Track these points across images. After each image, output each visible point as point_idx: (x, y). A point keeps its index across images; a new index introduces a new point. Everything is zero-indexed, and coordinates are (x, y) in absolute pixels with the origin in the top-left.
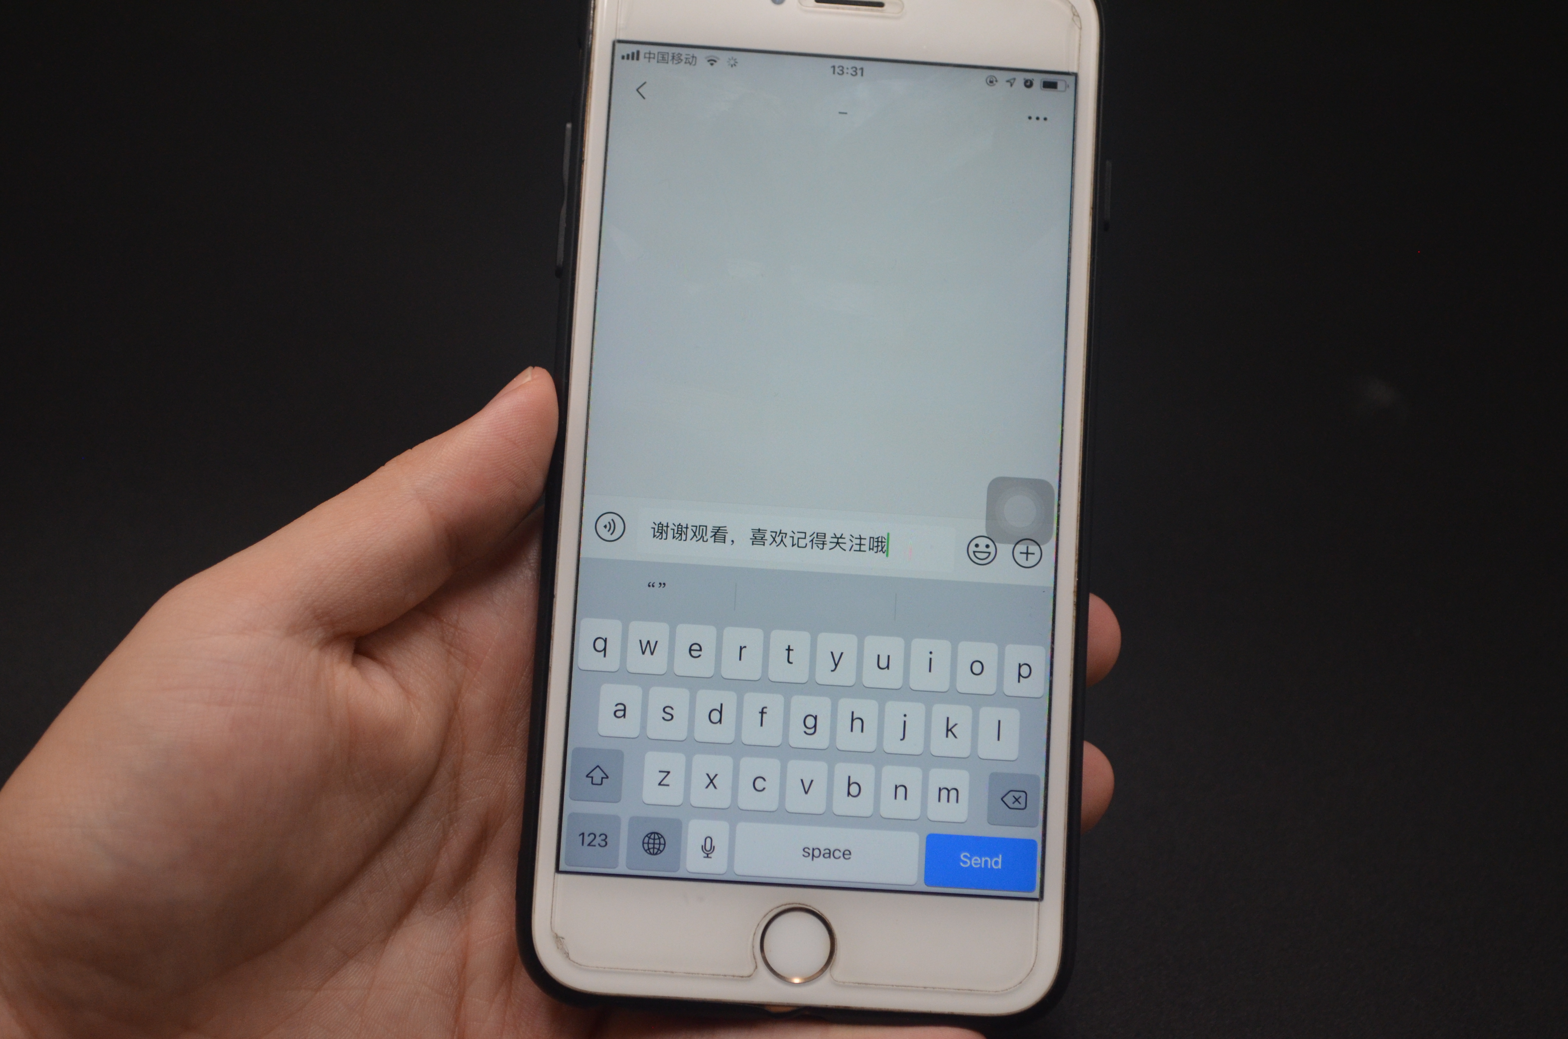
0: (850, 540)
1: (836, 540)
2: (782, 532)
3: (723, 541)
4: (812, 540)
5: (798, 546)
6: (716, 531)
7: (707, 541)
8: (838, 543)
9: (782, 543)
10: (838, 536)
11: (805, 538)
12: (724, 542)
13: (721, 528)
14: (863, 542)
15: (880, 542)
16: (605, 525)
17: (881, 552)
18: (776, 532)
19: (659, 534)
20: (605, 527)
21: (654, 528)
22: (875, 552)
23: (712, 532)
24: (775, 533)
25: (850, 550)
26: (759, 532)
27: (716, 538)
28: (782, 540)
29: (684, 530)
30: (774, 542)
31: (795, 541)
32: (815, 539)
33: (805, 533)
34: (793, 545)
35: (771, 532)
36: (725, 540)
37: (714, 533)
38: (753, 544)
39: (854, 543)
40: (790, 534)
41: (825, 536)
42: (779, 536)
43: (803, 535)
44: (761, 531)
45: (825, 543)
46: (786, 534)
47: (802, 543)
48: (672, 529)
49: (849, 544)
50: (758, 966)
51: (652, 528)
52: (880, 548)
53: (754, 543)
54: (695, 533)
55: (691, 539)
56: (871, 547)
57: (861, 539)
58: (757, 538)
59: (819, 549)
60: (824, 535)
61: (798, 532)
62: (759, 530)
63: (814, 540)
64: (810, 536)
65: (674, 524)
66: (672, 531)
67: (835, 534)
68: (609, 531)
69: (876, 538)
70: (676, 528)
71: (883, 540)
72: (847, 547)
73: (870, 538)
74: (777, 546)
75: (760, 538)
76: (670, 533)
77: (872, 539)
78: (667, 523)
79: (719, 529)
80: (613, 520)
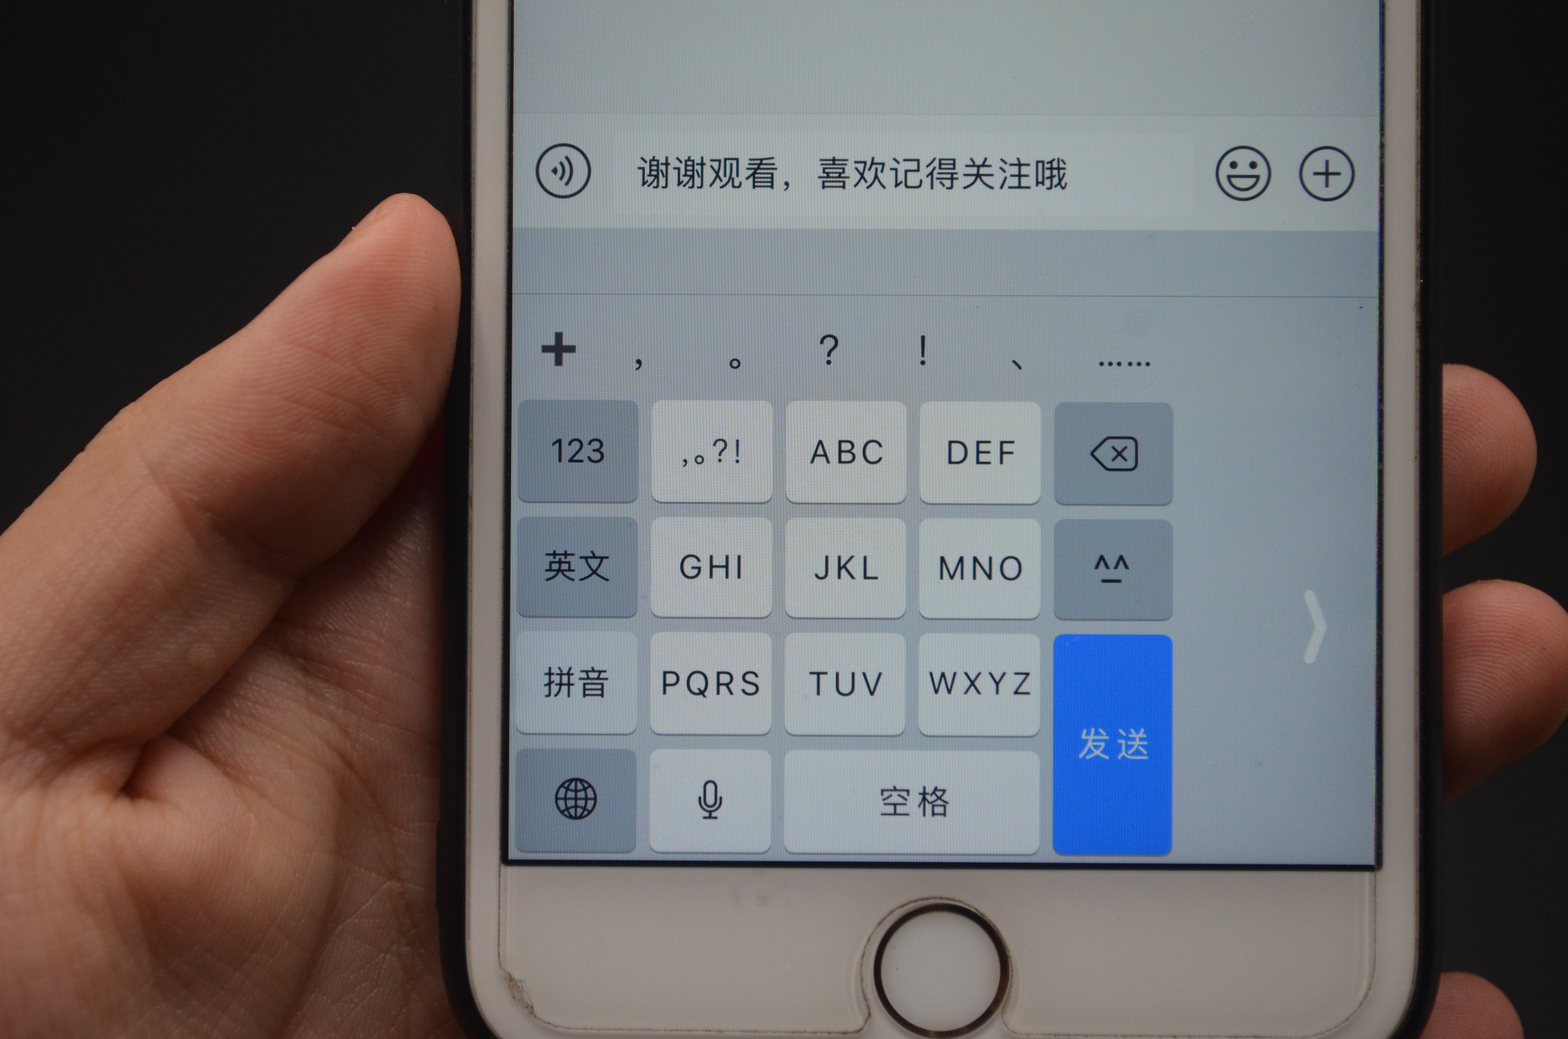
0: (1001, 168)
1: (974, 171)
2: (875, 161)
3: (769, 184)
4: (931, 174)
5: (907, 186)
6: (756, 166)
7: (739, 186)
8: (978, 176)
9: (877, 181)
10: (979, 162)
11: (918, 170)
12: (772, 187)
13: (764, 162)
14: (1024, 171)
15: (1055, 169)
16: (553, 167)
17: (1059, 186)
18: (865, 163)
19: (652, 178)
20: (555, 171)
21: (643, 169)
22: (1048, 189)
23: (748, 169)
24: (863, 165)
25: (1002, 187)
26: (834, 164)
27: (756, 180)
28: (876, 177)
29: (698, 168)
30: (863, 181)
31: (901, 178)
32: (937, 170)
33: (918, 161)
34: (897, 185)
35: (856, 162)
36: (772, 182)
37: (752, 171)
38: (824, 187)
39: (1008, 174)
40: (891, 164)
41: (954, 164)
42: (870, 169)
43: (913, 165)
44: (837, 162)
45: (955, 176)
46: (883, 164)
47: (913, 179)
48: (675, 168)
49: (999, 177)
50: (872, 1013)
51: (639, 168)
52: (1056, 181)
53: (826, 184)
54: (717, 173)
55: (711, 185)
56: (1040, 180)
57: (1020, 165)
58: (831, 175)
59: (945, 188)
60: (952, 162)
61: (905, 160)
62: (834, 160)
63: (935, 175)
64: (928, 166)
65: (678, 159)
66: (677, 171)
67: (972, 159)
68: (561, 178)
69: (1048, 163)
70: (682, 167)
71: (1062, 165)
72: (996, 181)
73: (1038, 162)
74: (868, 187)
75: (837, 175)
76: (673, 175)
77: (1040, 165)
78: (667, 158)
79: (761, 164)
80: (567, 158)
